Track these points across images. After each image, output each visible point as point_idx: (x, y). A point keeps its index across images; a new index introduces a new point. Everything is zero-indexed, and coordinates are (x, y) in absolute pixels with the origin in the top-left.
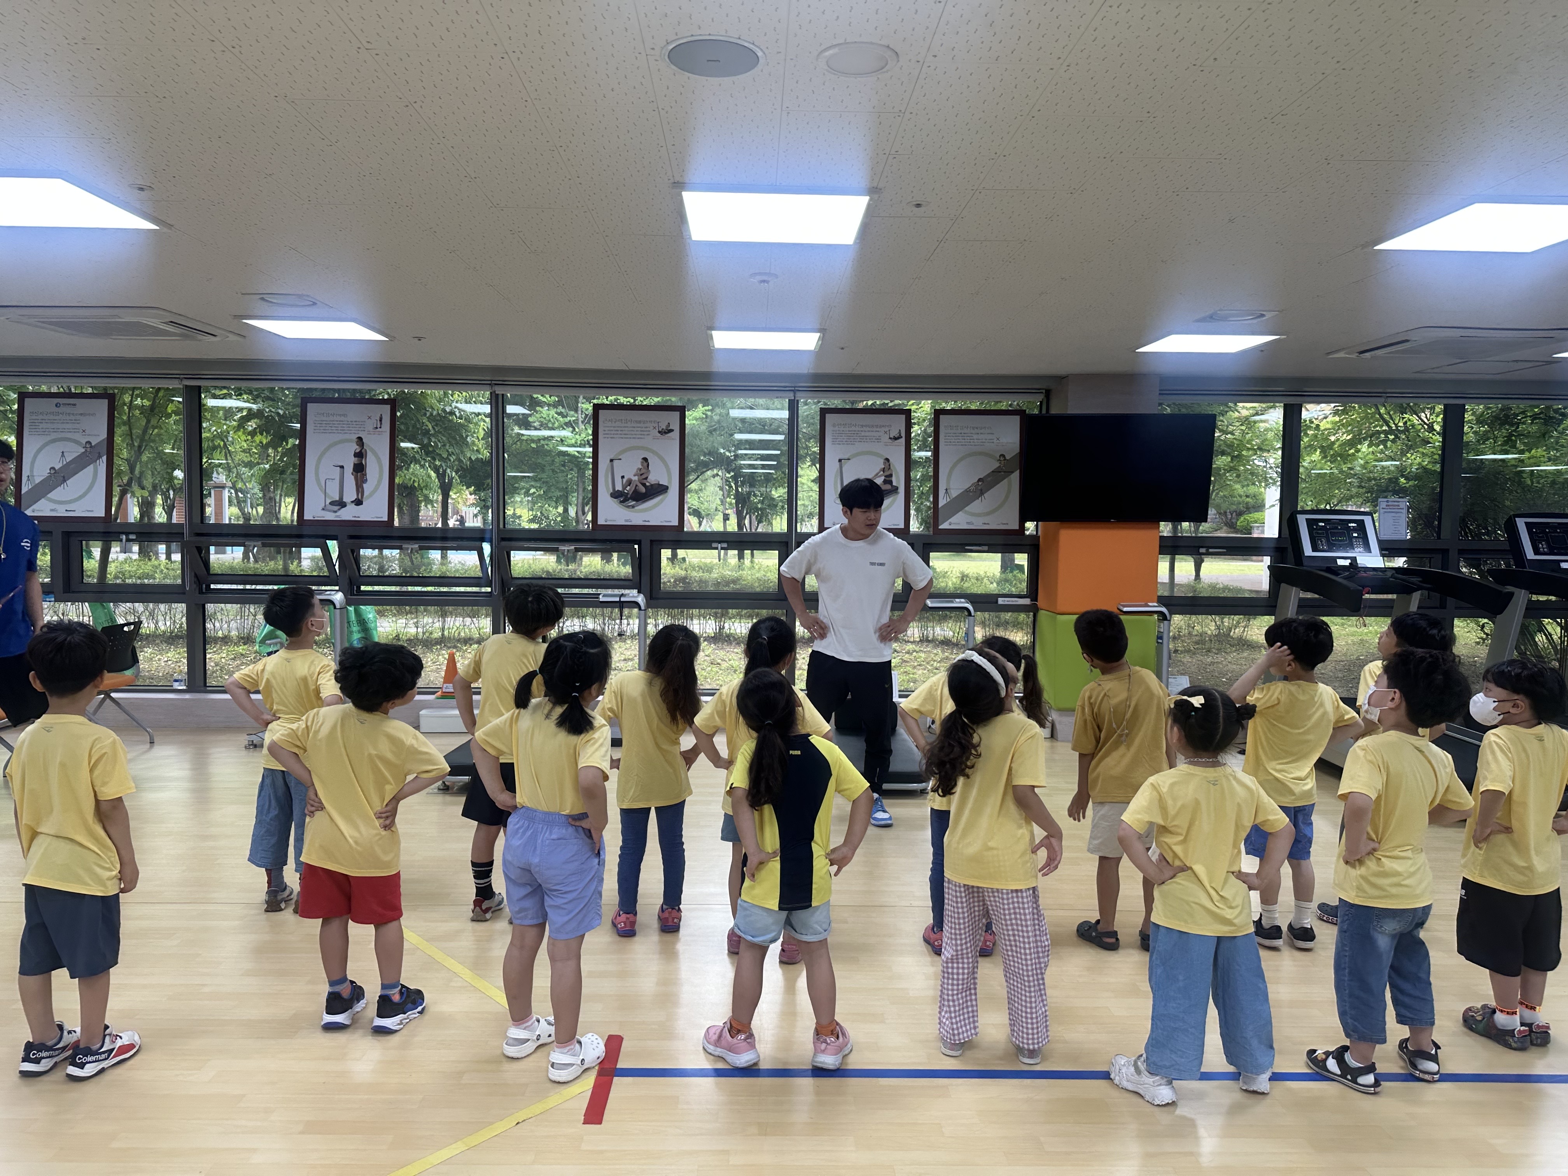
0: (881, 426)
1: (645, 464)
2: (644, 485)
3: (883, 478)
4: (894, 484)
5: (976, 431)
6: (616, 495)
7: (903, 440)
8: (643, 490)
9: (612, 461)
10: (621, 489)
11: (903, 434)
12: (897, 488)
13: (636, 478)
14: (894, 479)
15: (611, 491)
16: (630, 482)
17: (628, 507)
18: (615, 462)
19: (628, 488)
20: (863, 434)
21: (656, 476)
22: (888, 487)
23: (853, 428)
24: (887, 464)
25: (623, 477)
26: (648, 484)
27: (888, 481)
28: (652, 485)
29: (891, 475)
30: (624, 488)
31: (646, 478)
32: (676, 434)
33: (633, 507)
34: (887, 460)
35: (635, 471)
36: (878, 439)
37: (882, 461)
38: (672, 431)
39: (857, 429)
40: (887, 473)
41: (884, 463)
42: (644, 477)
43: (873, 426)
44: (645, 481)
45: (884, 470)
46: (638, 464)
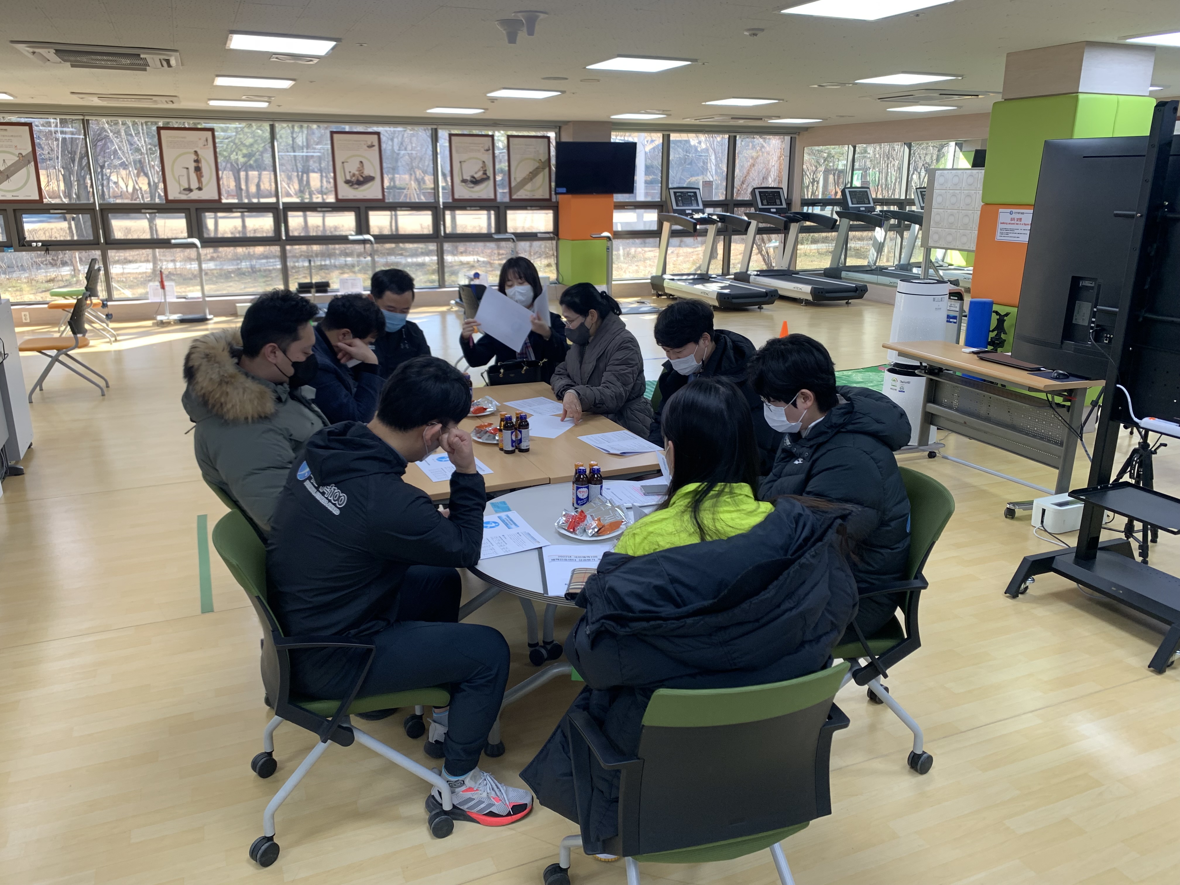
0: (479, 144)
1: (362, 165)
2: (362, 176)
3: (482, 172)
4: (488, 175)
5: (527, 147)
6: (347, 182)
7: (492, 151)
8: (361, 179)
9: (343, 163)
11: (491, 148)
13: (357, 172)
14: (488, 172)
15: (344, 180)
16: (354, 175)
17: (354, 188)
18: (345, 164)
20: (470, 147)
21: (368, 172)
22: (485, 176)
24: (484, 164)
26: (364, 176)
27: (485, 173)
28: (366, 177)
29: (485, 171)
30: (351, 177)
31: (363, 173)
32: (376, 148)
33: (357, 188)
34: (484, 162)
35: (356, 168)
36: (478, 150)
37: (481, 162)
38: (373, 146)
39: (467, 145)
40: (484, 169)
42: (361, 172)
43: (475, 144)
45: (482, 167)
46: (358, 165)
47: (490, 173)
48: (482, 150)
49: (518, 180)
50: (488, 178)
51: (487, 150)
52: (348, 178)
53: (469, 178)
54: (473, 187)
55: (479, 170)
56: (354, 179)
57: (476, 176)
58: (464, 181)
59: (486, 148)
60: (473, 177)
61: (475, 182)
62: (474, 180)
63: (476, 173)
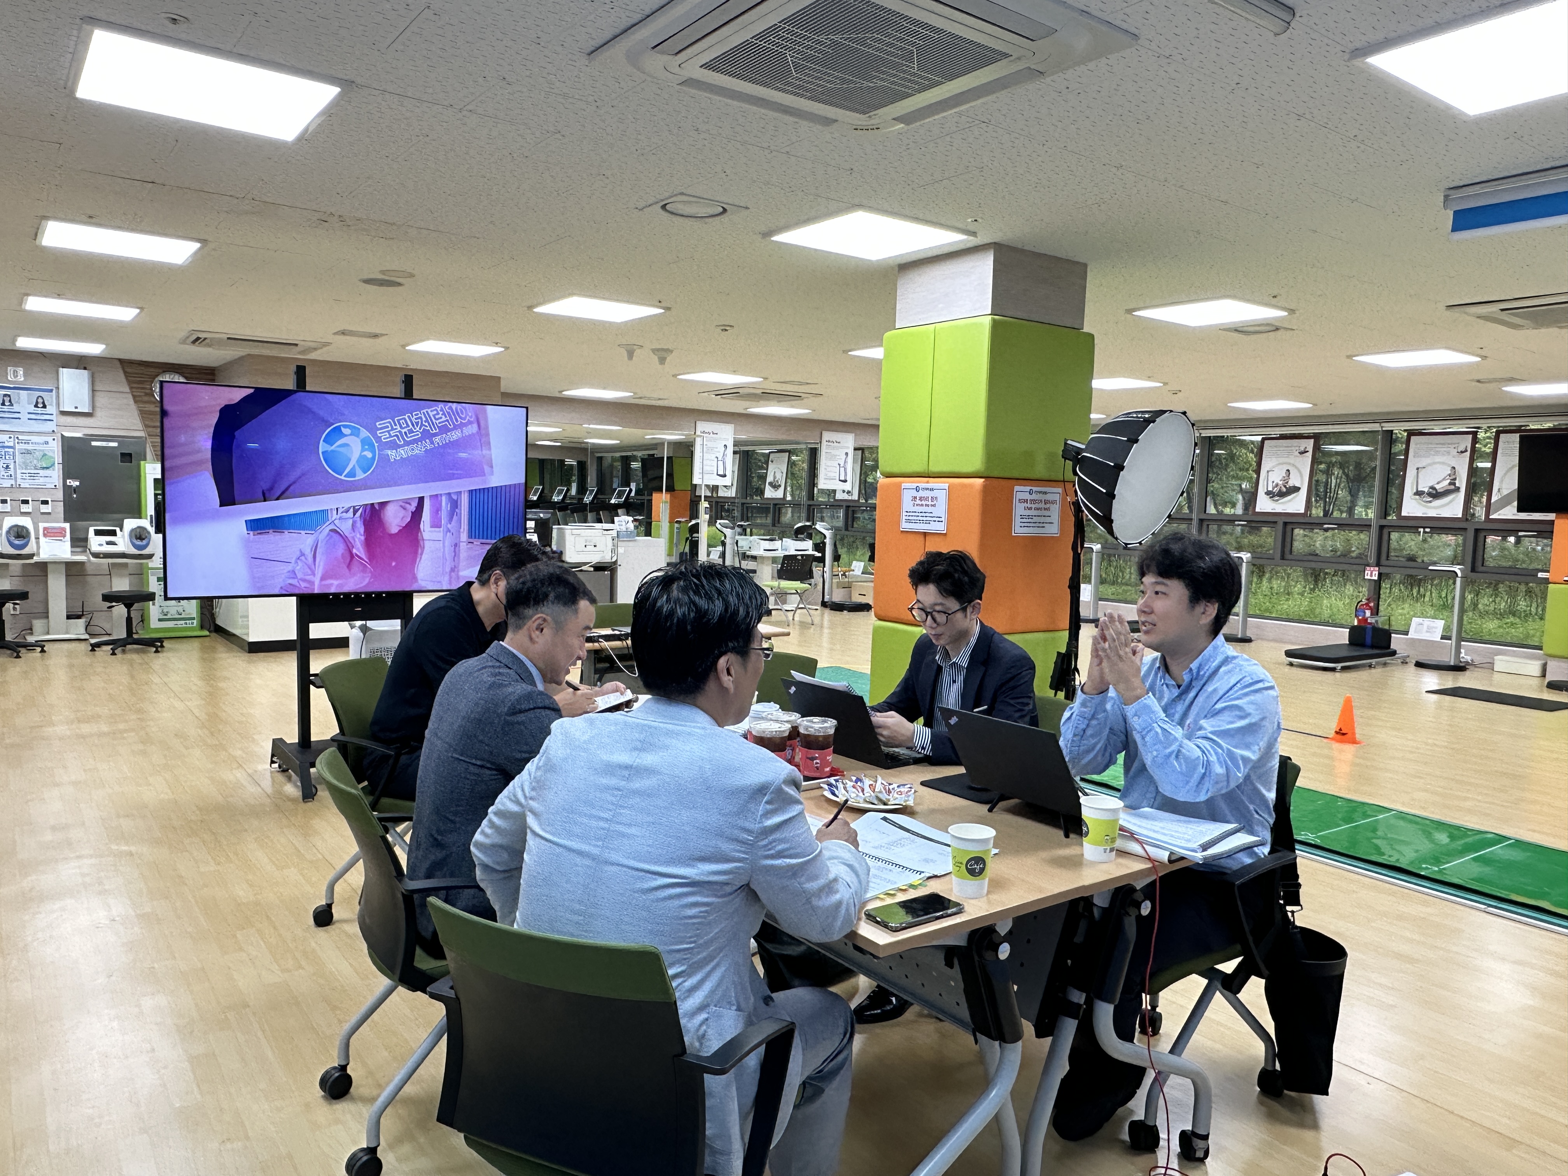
1: (1290, 472)
3: (1449, 481)
4: (1458, 485)
6: (1268, 493)
8: (1284, 490)
9: (1268, 471)
11: (1468, 450)
12: (1461, 488)
13: (1281, 482)
14: (1457, 482)
15: (1266, 491)
16: (1277, 485)
17: (1275, 501)
18: (1270, 473)
20: (1436, 449)
21: (1293, 482)
22: (1452, 487)
25: (1274, 482)
26: (1288, 486)
28: (1291, 487)
29: (1455, 479)
30: (1275, 488)
31: (1288, 482)
32: (1309, 454)
33: (1277, 500)
34: (1454, 468)
35: (1281, 478)
36: (1448, 453)
37: (1449, 469)
38: (1306, 452)
40: (1453, 478)
41: (1451, 471)
42: (1286, 481)
43: (1444, 444)
44: (1286, 484)
45: (1450, 475)
46: (1284, 473)
48: (1454, 452)
49: (1505, 492)
50: (1458, 489)
51: (1462, 452)
52: (1270, 489)
53: (1426, 490)
54: (1430, 502)
55: (1444, 479)
56: (1276, 490)
57: (1437, 487)
58: (1419, 493)
59: (1460, 450)
61: (1435, 494)
63: (1438, 483)
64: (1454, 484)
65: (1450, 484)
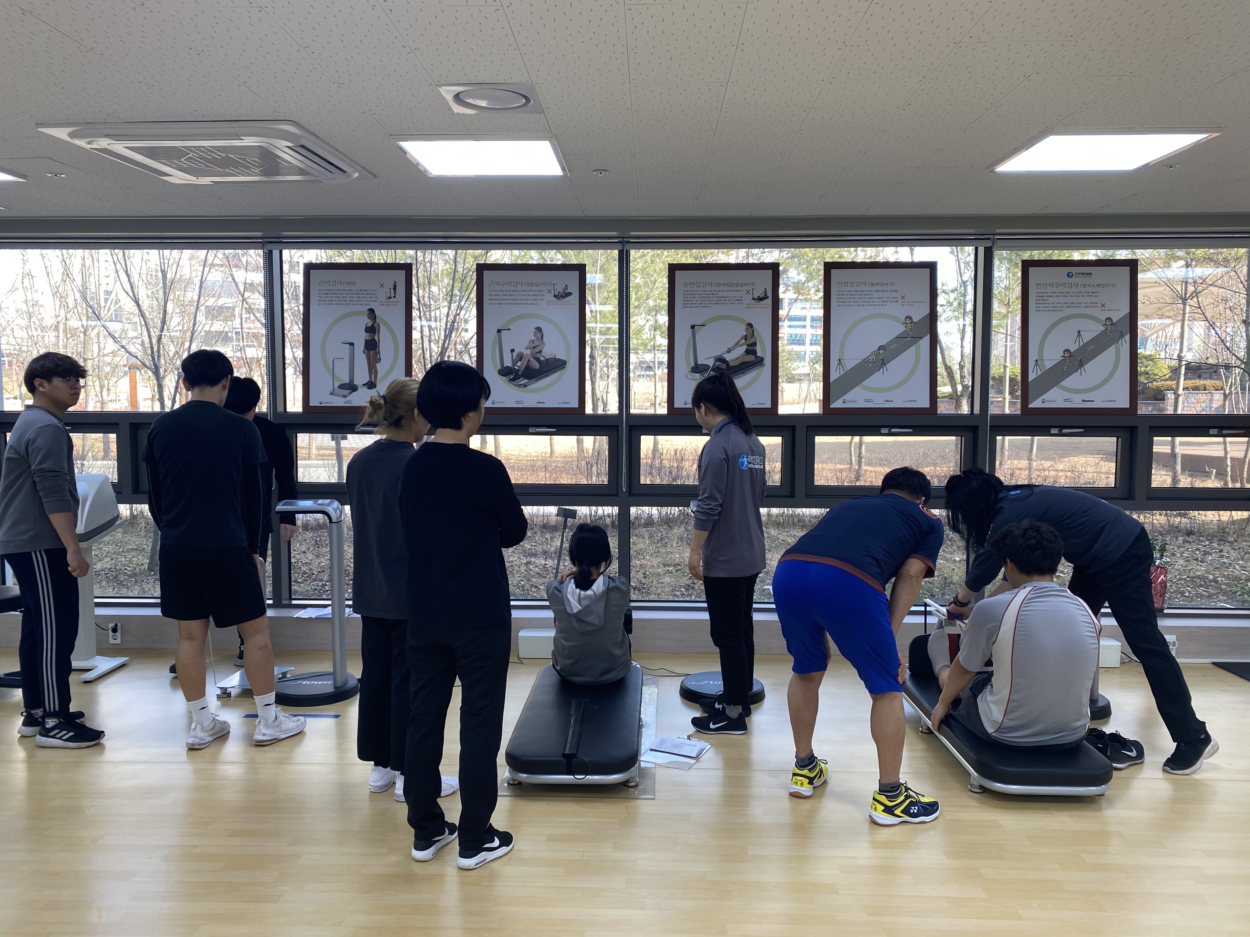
0: (742, 285)
1: (539, 335)
2: (538, 360)
3: (745, 348)
4: (759, 354)
5: (876, 288)
6: (506, 373)
7: (769, 301)
9: (499, 331)
10: (510, 365)
11: (770, 294)
12: (762, 359)
13: (528, 352)
14: (758, 349)
15: (499, 367)
16: (521, 357)
17: (519, 386)
19: (519, 364)
20: (721, 294)
21: (550, 351)
22: (751, 358)
23: (709, 288)
24: (750, 330)
25: (513, 351)
26: (542, 359)
27: (751, 351)
28: (547, 360)
29: (755, 344)
30: (515, 363)
31: (540, 352)
33: (525, 386)
34: (750, 325)
35: (526, 343)
36: (739, 300)
37: (744, 327)
39: (713, 288)
40: (750, 341)
41: (747, 329)
42: (537, 350)
43: (732, 285)
44: (538, 355)
45: (746, 338)
46: (530, 337)
47: (764, 350)
48: (748, 299)
50: (759, 362)
53: (711, 363)
55: (737, 344)
57: (728, 357)
58: (700, 369)
59: (758, 293)
60: (720, 359)
62: (724, 366)
63: (729, 351)
64: (754, 353)
65: (748, 352)
